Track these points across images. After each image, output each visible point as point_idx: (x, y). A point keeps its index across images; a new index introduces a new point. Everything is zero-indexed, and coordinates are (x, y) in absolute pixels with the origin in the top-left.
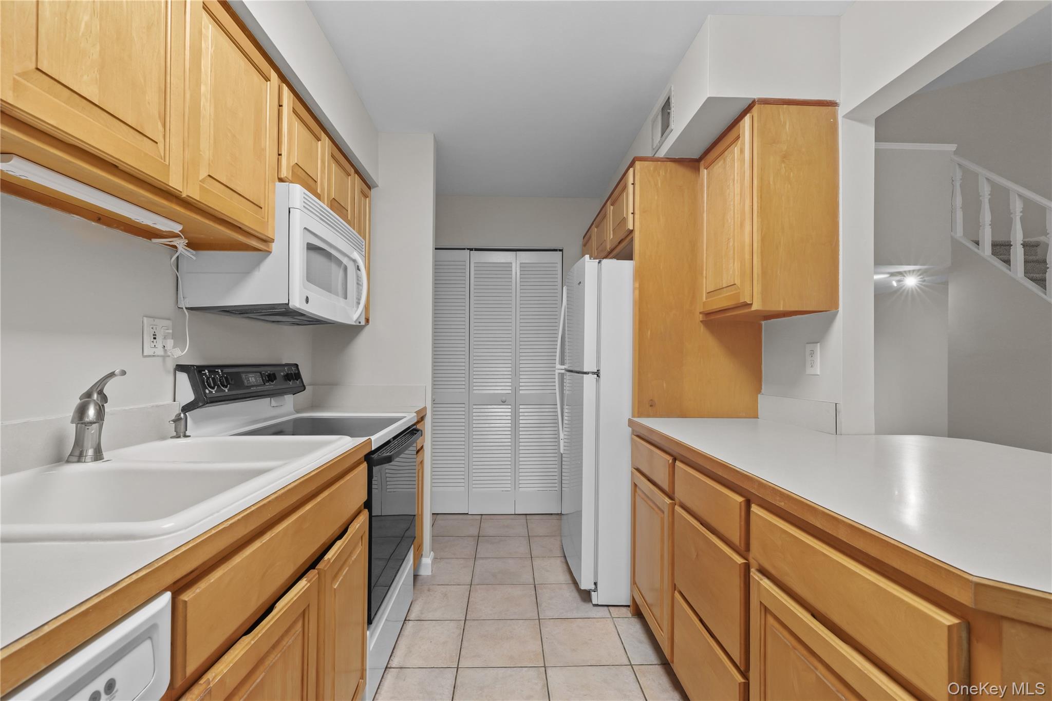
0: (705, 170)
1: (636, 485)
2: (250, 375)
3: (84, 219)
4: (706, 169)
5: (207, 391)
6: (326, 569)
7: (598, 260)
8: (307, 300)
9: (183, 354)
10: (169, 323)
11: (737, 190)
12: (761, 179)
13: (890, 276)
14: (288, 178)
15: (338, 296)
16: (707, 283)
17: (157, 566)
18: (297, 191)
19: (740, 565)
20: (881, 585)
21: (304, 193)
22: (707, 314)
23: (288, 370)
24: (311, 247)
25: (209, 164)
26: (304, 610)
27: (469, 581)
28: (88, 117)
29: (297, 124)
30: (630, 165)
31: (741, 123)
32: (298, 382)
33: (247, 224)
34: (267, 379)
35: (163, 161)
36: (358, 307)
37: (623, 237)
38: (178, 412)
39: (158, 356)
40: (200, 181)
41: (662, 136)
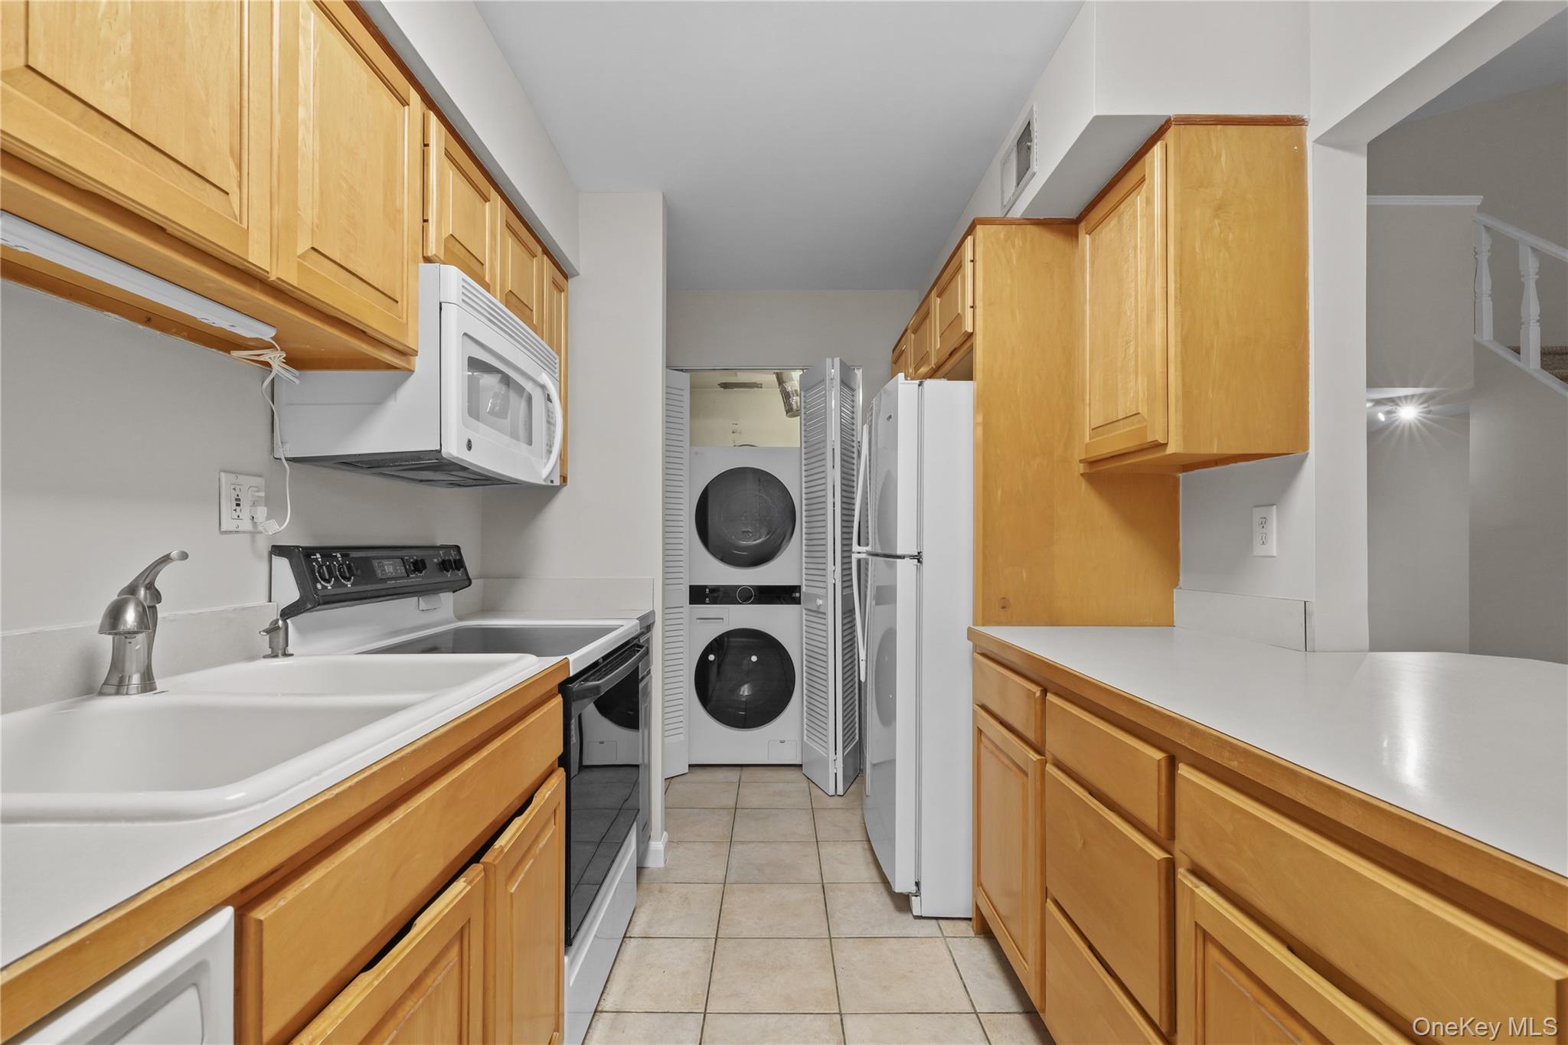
0: (1088, 236)
1: (980, 731)
2: (386, 562)
3: (126, 320)
4: (1089, 234)
5: (319, 586)
6: (496, 862)
7: (918, 382)
8: (469, 447)
9: (282, 529)
10: (259, 481)
11: (1141, 263)
12: (1181, 244)
13: (1374, 405)
14: (438, 258)
15: (518, 440)
16: (1092, 414)
17: (207, 864)
18: (453, 276)
19: (1159, 861)
20: (1422, 903)
21: (463, 280)
22: (1092, 463)
23: (445, 556)
24: (474, 364)
25: (313, 230)
26: (462, 928)
27: (721, 878)
28: (115, 148)
29: (451, 173)
30: (967, 231)
31: (1148, 156)
32: (460, 573)
33: (374, 326)
34: (412, 568)
35: (238, 223)
36: (549, 458)
37: (956, 346)
38: (275, 618)
39: (244, 532)
40: (299, 257)
41: (1018, 184)
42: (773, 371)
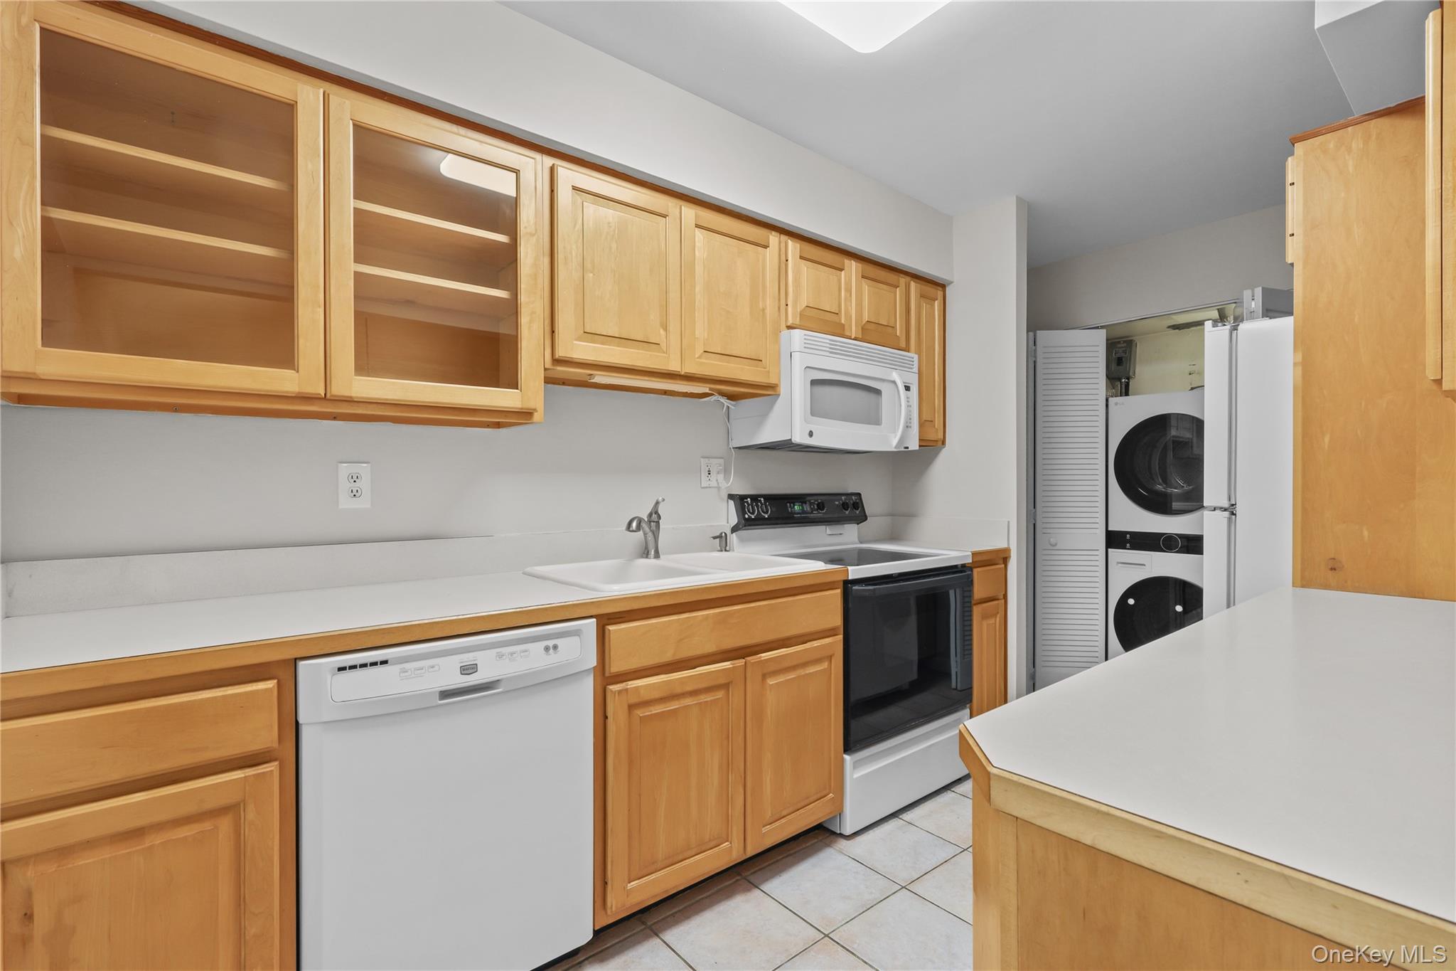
2: (796, 505)
3: (656, 395)
6: (753, 661)
8: (811, 434)
9: (731, 486)
10: (720, 461)
14: (795, 324)
15: (865, 424)
18: (800, 335)
21: (808, 335)
23: (846, 500)
24: (814, 383)
25: (705, 342)
26: (726, 683)
29: (805, 269)
32: (858, 512)
34: (816, 507)
35: (664, 355)
39: (713, 488)
40: (697, 358)
42: (1214, 308)
